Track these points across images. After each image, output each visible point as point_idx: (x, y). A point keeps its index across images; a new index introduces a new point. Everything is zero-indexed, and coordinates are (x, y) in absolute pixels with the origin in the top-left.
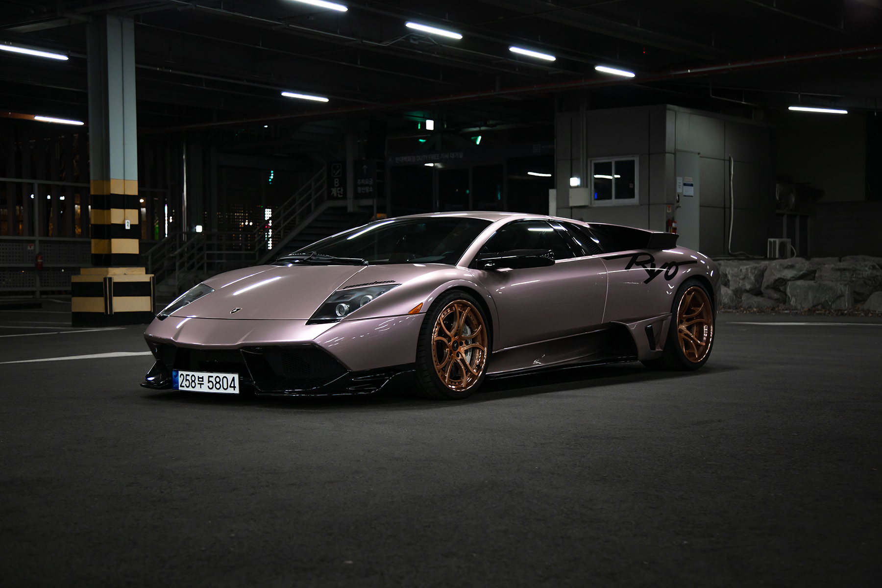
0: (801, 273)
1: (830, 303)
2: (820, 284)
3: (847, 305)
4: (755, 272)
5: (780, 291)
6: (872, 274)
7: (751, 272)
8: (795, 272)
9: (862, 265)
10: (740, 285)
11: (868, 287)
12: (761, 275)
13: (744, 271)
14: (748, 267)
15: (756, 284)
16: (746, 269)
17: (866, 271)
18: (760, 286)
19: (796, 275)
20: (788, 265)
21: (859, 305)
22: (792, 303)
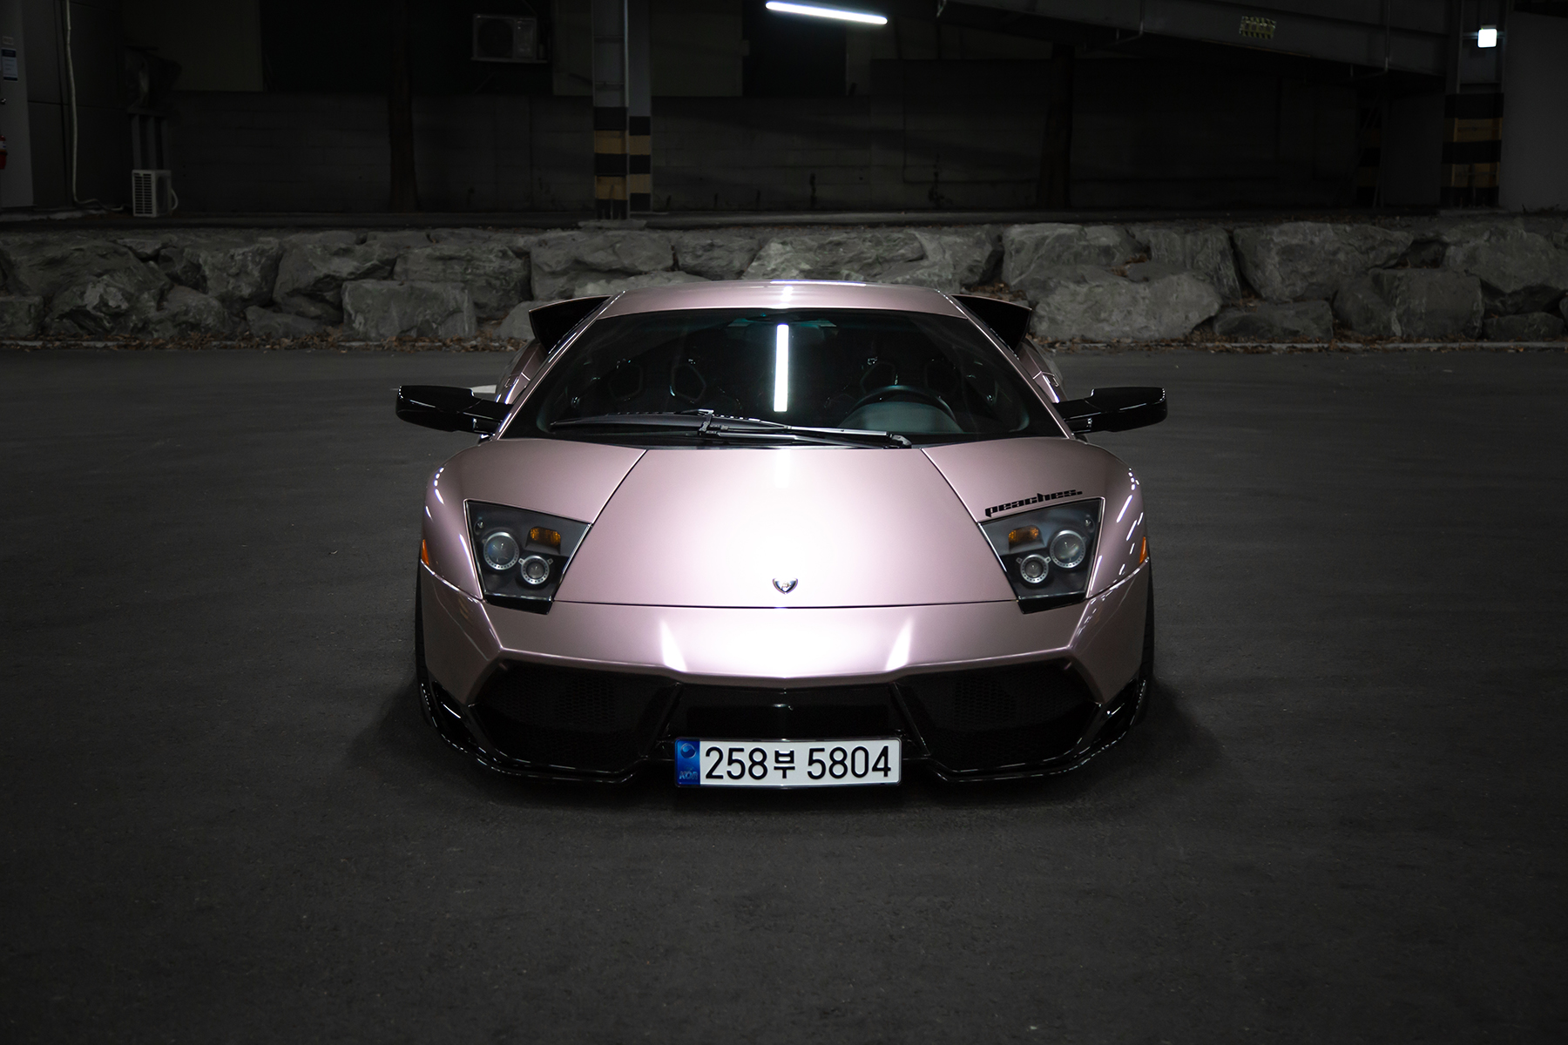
0: (369, 264)
1: (434, 326)
2: (412, 287)
3: (467, 329)
4: (260, 261)
5: (323, 300)
6: (501, 267)
7: (253, 261)
8: (355, 263)
9: (484, 249)
10: (230, 287)
11: (494, 292)
12: (273, 267)
13: (238, 258)
14: (246, 249)
15: (264, 283)
16: (243, 254)
17: (491, 261)
18: (272, 290)
19: (358, 270)
20: (341, 249)
21: (489, 329)
22: (356, 325)
